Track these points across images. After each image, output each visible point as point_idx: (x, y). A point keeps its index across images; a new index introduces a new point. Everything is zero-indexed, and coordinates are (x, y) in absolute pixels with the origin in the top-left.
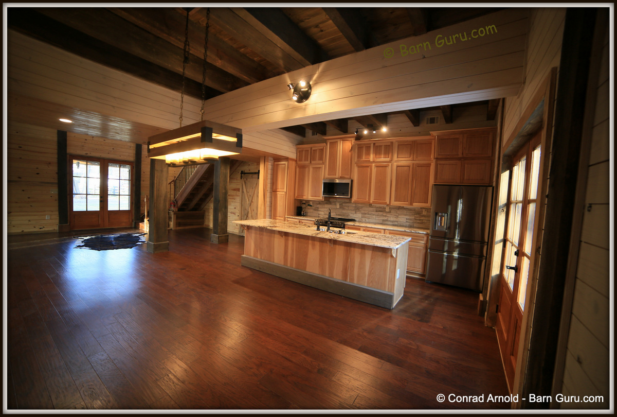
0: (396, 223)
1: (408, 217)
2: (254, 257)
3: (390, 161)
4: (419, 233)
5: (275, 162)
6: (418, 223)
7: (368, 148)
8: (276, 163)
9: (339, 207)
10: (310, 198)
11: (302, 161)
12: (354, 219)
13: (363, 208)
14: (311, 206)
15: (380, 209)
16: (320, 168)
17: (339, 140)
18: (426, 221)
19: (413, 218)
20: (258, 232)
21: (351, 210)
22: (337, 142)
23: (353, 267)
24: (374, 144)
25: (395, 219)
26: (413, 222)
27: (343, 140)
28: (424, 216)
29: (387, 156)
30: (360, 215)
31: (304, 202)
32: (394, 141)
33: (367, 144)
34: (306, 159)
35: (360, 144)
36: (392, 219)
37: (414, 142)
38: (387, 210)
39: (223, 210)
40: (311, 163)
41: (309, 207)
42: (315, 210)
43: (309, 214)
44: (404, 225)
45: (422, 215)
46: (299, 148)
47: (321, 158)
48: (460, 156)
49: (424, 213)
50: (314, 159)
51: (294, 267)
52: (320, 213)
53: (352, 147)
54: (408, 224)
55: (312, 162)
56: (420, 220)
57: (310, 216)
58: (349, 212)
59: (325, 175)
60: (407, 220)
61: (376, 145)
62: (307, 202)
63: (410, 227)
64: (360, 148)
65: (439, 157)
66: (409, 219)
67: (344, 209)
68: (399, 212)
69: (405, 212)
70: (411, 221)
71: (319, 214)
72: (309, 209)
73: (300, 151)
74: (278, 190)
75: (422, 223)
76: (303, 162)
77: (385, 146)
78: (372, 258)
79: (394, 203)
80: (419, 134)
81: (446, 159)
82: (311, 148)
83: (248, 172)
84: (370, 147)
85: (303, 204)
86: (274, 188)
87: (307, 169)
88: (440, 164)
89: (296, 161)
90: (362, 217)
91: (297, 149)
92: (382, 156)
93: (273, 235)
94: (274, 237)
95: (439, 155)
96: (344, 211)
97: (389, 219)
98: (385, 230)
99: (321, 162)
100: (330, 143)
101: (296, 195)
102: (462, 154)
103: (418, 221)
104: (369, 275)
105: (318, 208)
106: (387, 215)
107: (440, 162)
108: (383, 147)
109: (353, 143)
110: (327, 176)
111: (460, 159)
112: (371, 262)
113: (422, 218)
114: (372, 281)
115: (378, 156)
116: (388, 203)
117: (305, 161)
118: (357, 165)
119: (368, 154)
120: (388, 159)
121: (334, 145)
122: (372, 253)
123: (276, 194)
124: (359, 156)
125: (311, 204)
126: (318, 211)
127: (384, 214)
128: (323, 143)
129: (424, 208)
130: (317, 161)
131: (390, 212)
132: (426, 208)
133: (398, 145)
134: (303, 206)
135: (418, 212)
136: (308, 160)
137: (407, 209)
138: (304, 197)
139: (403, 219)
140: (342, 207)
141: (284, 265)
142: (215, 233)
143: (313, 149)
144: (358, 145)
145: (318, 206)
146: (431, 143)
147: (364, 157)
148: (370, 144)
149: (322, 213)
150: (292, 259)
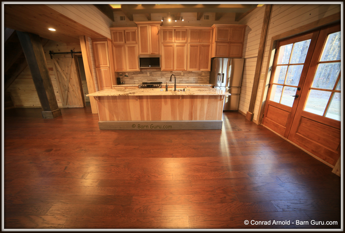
0: (188, 82)
1: (194, 78)
2: (110, 120)
3: (186, 43)
4: (208, 86)
5: (93, 42)
6: (200, 80)
7: (171, 32)
8: (95, 43)
9: (149, 75)
10: (128, 70)
11: (117, 41)
12: (161, 82)
13: (166, 74)
14: (127, 76)
15: (178, 74)
16: (134, 47)
17: (148, 25)
18: (204, 79)
19: (197, 78)
20: (111, 100)
21: (158, 76)
22: (146, 26)
23: (196, 111)
24: (175, 30)
25: (187, 80)
26: (198, 80)
27: (151, 26)
28: (203, 76)
29: (184, 39)
30: (165, 79)
31: (121, 74)
32: (188, 29)
33: (171, 30)
34: (121, 40)
35: (165, 30)
36: (185, 80)
37: (201, 30)
38: (182, 74)
39: (49, 88)
40: (125, 42)
41: (125, 77)
42: (131, 79)
43: (126, 83)
44: (193, 82)
45: (202, 75)
46: (112, 30)
47: (134, 39)
48: (229, 41)
49: (203, 74)
50: (128, 40)
51: (150, 120)
52: (135, 80)
53: (158, 32)
54: (195, 81)
55: (127, 42)
56: (201, 79)
57: (127, 84)
58: (157, 77)
59: (139, 52)
60: (194, 80)
61: (176, 31)
62: (124, 74)
63: (196, 83)
64: (165, 32)
65: (218, 41)
66: (195, 79)
67: (153, 76)
68: (189, 75)
69: (193, 75)
70: (196, 80)
71: (134, 82)
72: (126, 78)
73: (114, 33)
74: (101, 66)
75: (202, 80)
76: (118, 43)
77: (182, 32)
78: (208, 103)
79: (189, 70)
80: (200, 25)
81: (221, 42)
82: (124, 31)
83: (58, 52)
84: (172, 32)
85: (120, 75)
86: (97, 64)
87: (123, 48)
88: (218, 45)
89: (112, 41)
90: (166, 80)
91: (111, 31)
92: (181, 39)
93: (127, 100)
94: (129, 102)
95: (218, 39)
96: (153, 78)
97: (184, 80)
98: (188, 86)
99: (135, 42)
100: (141, 27)
101: (116, 69)
102: (230, 40)
103: (200, 79)
104: (207, 113)
105: (133, 77)
106: (182, 77)
107: (218, 44)
108: (181, 33)
109: (159, 28)
110: (141, 53)
111: (228, 43)
112: (208, 105)
113: (202, 78)
114: (208, 117)
115: (177, 39)
116: (186, 70)
117: (120, 41)
118: (163, 45)
119: (171, 36)
120: (184, 41)
121: (143, 28)
122: (209, 100)
123: (100, 70)
124: (165, 38)
125: (127, 75)
126: (134, 79)
127: (181, 77)
128: (135, 26)
129: (203, 72)
130: (131, 42)
131: (184, 75)
132: (204, 72)
133: (191, 32)
134: (121, 77)
135: (200, 75)
136: (122, 41)
137: (194, 73)
138: (123, 70)
139: (192, 79)
140: (151, 74)
141: (141, 120)
142: (45, 110)
143: (126, 31)
144: (163, 30)
145: (133, 76)
146: (210, 32)
147: (168, 39)
148: (172, 30)
149: (137, 80)
150: (148, 115)
